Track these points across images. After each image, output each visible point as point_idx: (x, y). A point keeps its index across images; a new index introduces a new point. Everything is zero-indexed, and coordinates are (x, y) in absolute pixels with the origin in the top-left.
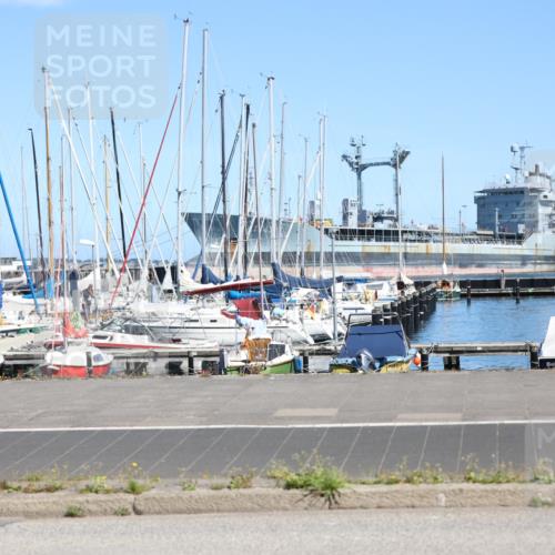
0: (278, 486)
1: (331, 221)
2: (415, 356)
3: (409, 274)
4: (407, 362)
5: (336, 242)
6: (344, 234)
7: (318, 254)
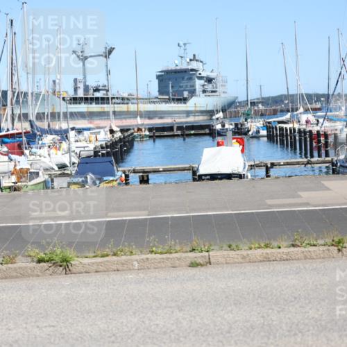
0: (33, 261)
1: (66, 92)
2: (121, 176)
3: (117, 125)
4: (116, 180)
5: (69, 106)
6: (75, 100)
7: (59, 114)
